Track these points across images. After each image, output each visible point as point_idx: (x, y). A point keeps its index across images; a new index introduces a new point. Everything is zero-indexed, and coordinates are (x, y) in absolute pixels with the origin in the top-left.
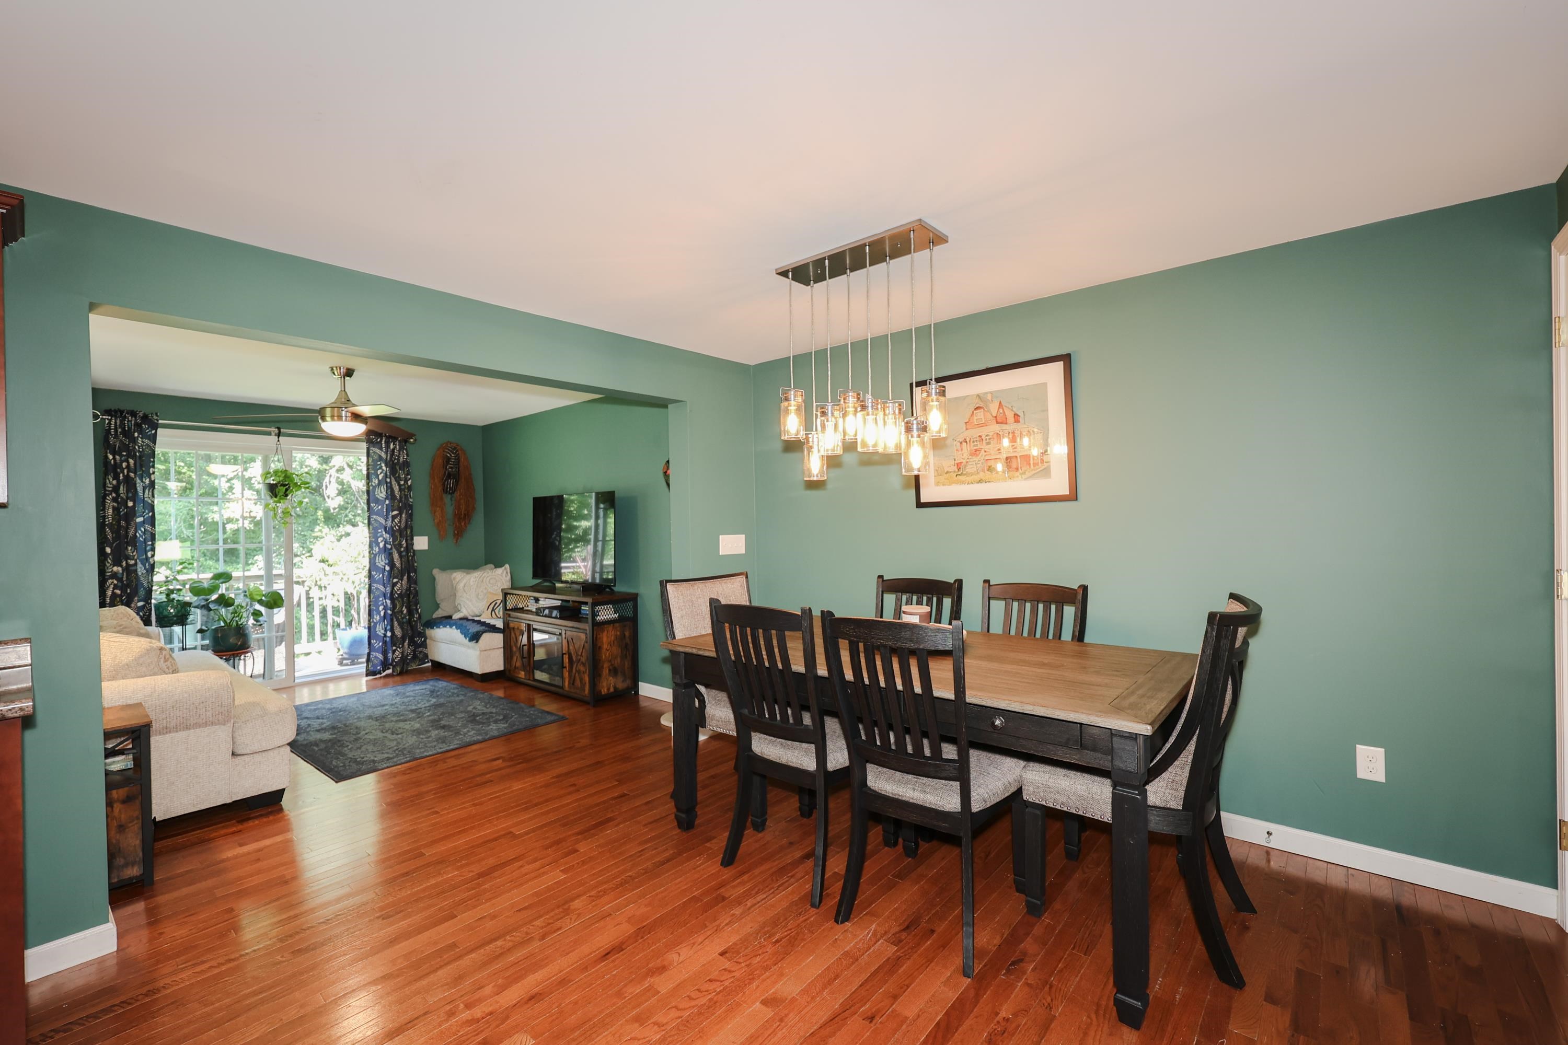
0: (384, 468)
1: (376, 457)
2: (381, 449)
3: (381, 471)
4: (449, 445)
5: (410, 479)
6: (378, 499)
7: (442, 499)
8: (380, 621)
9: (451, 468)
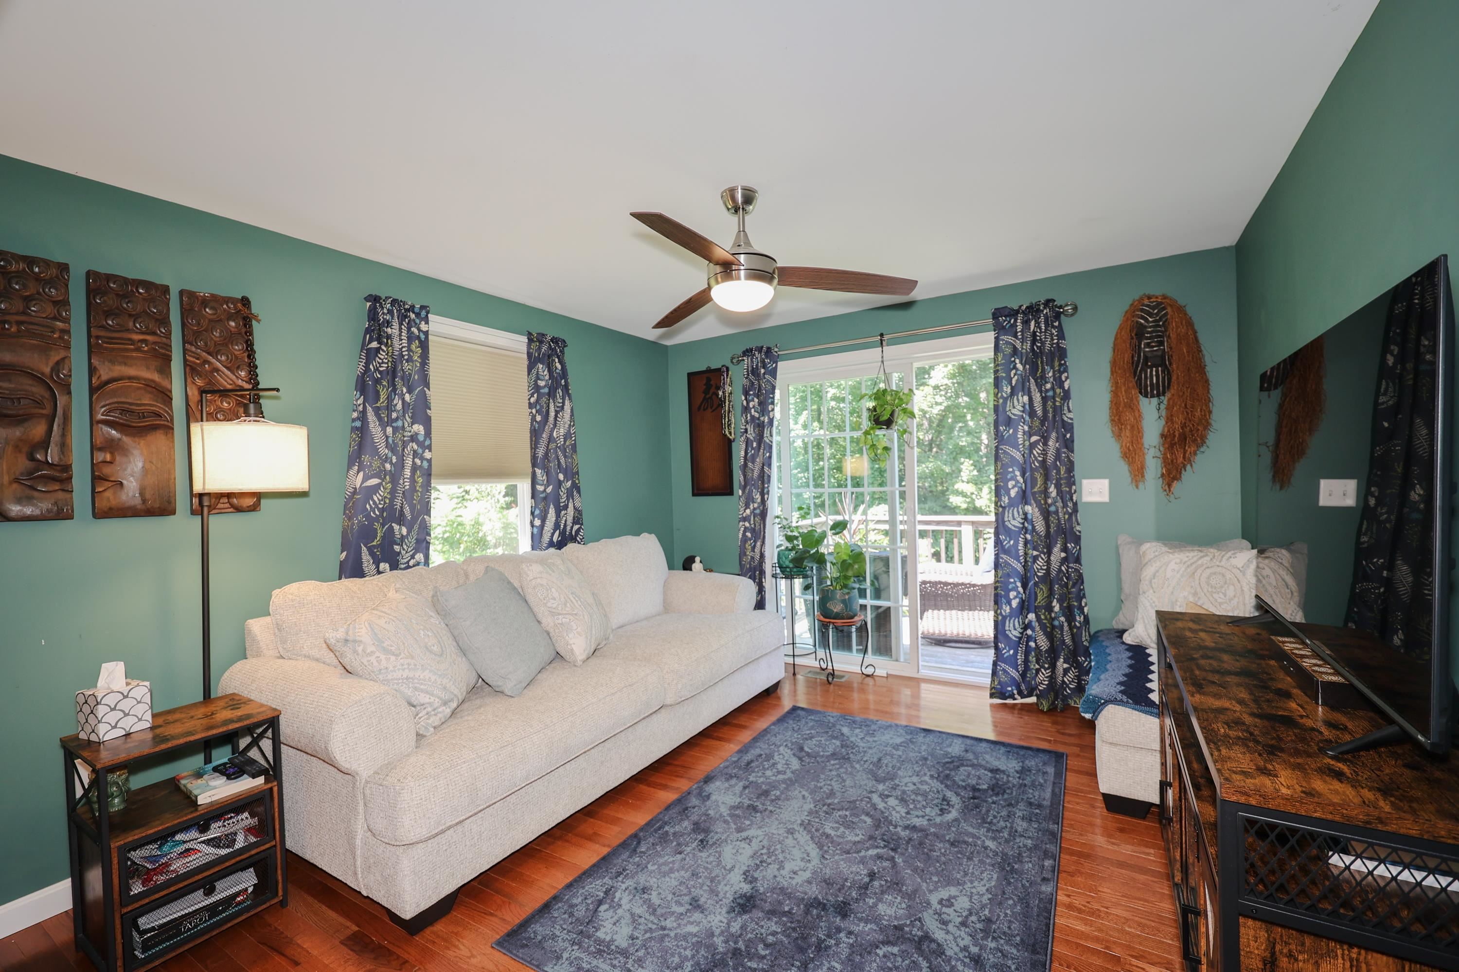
0: (1020, 366)
1: (1008, 350)
2: (1016, 336)
3: (1014, 371)
4: (1146, 302)
5: (1067, 378)
6: (1010, 418)
7: (1132, 407)
8: (1011, 616)
9: (1148, 345)
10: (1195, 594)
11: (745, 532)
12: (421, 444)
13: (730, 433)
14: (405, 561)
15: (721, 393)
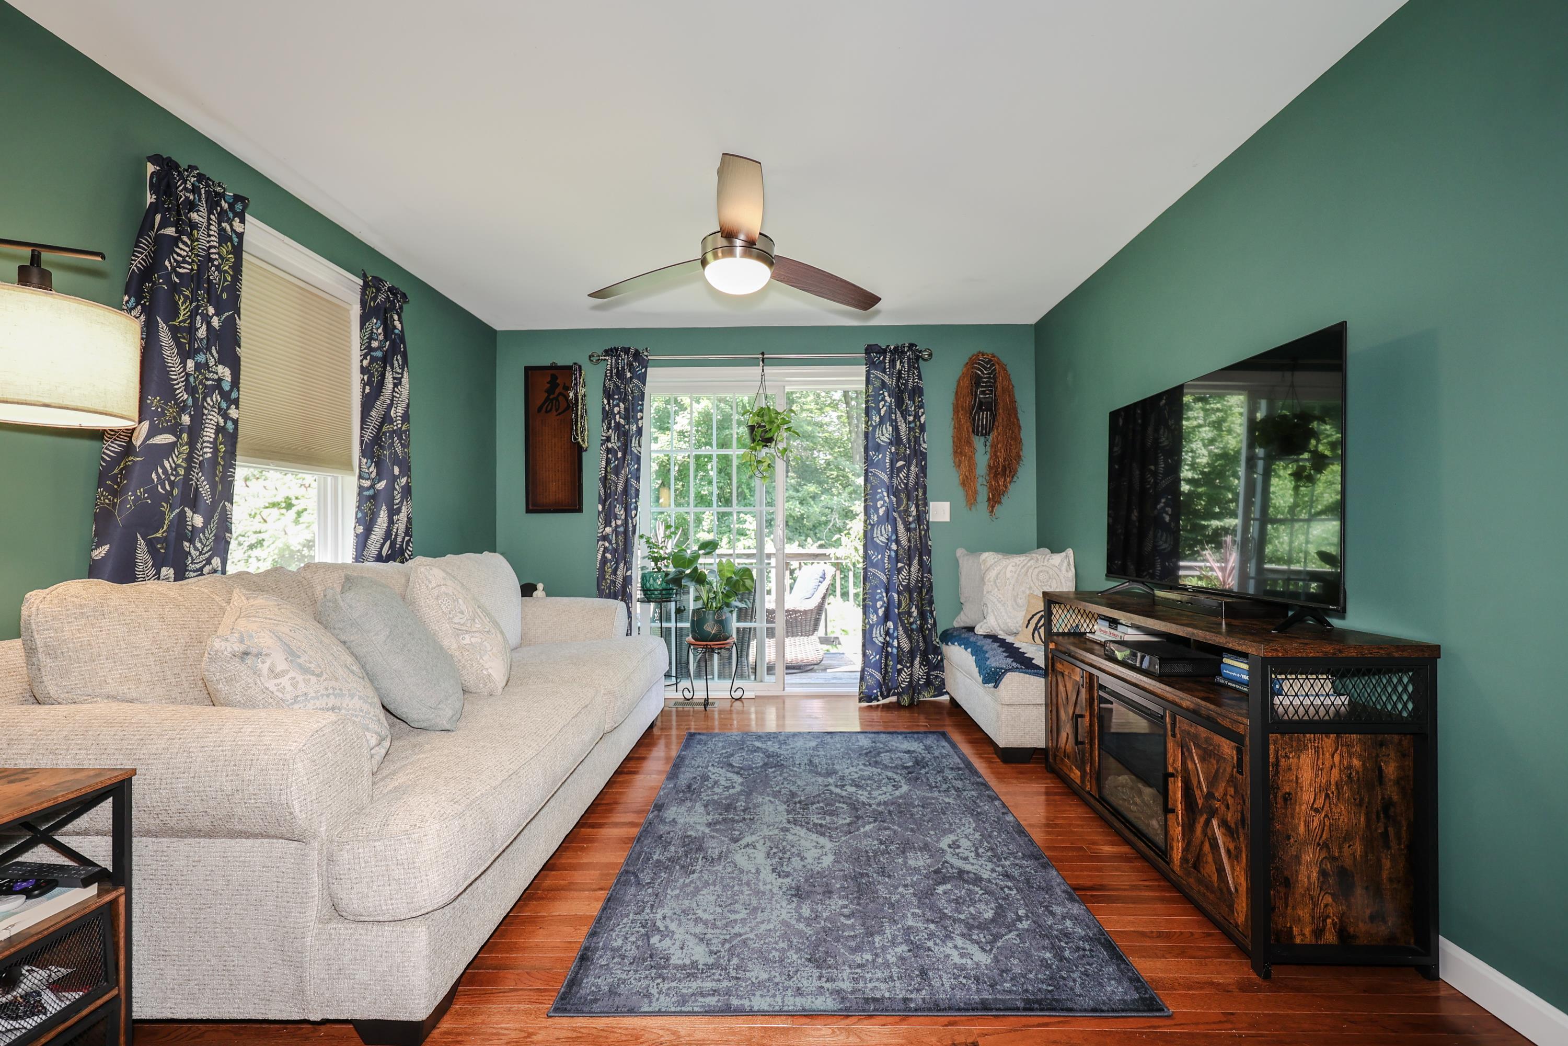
0: (887, 398)
1: (878, 384)
2: (884, 372)
3: (883, 403)
4: (981, 358)
5: (923, 414)
6: (879, 444)
7: (969, 443)
8: (877, 624)
9: (983, 393)
10: (1030, 588)
11: (604, 552)
12: (225, 396)
13: (583, 440)
14: (198, 566)
15: (571, 394)
